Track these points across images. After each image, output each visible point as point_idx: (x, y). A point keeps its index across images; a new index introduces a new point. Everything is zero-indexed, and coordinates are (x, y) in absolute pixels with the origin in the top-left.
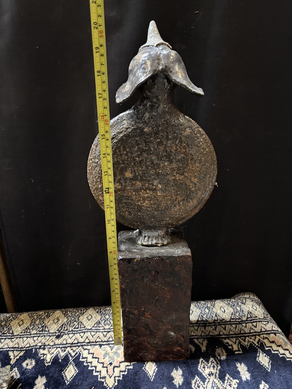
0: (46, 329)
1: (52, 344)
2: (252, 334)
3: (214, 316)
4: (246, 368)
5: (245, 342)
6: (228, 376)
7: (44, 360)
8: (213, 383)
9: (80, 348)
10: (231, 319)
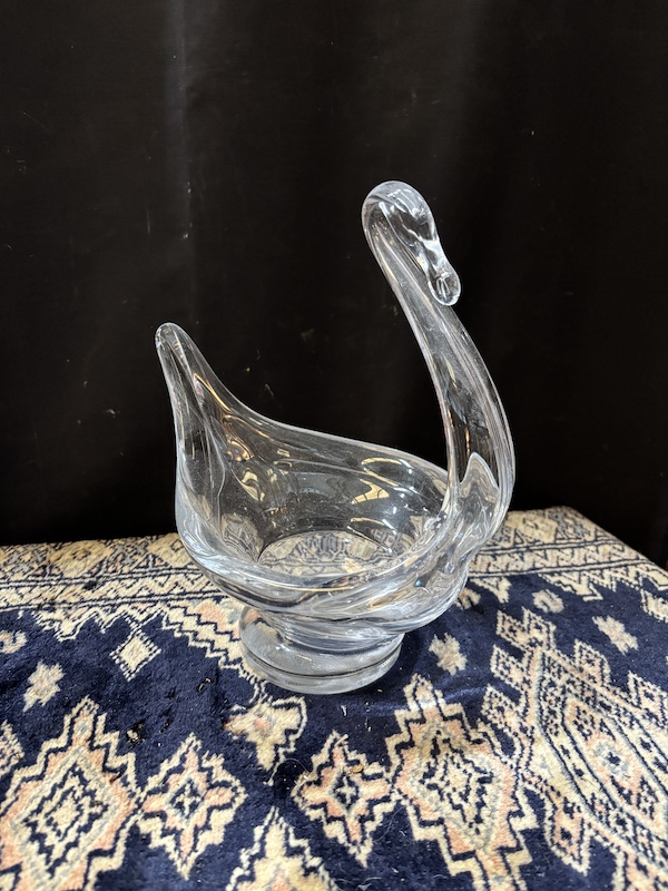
0: (55, 571)
1: (73, 600)
2: (617, 564)
3: (512, 535)
4: (620, 627)
5: (603, 578)
6: (578, 644)
7: (52, 632)
8: (543, 659)
9: (159, 605)
10: (556, 539)
